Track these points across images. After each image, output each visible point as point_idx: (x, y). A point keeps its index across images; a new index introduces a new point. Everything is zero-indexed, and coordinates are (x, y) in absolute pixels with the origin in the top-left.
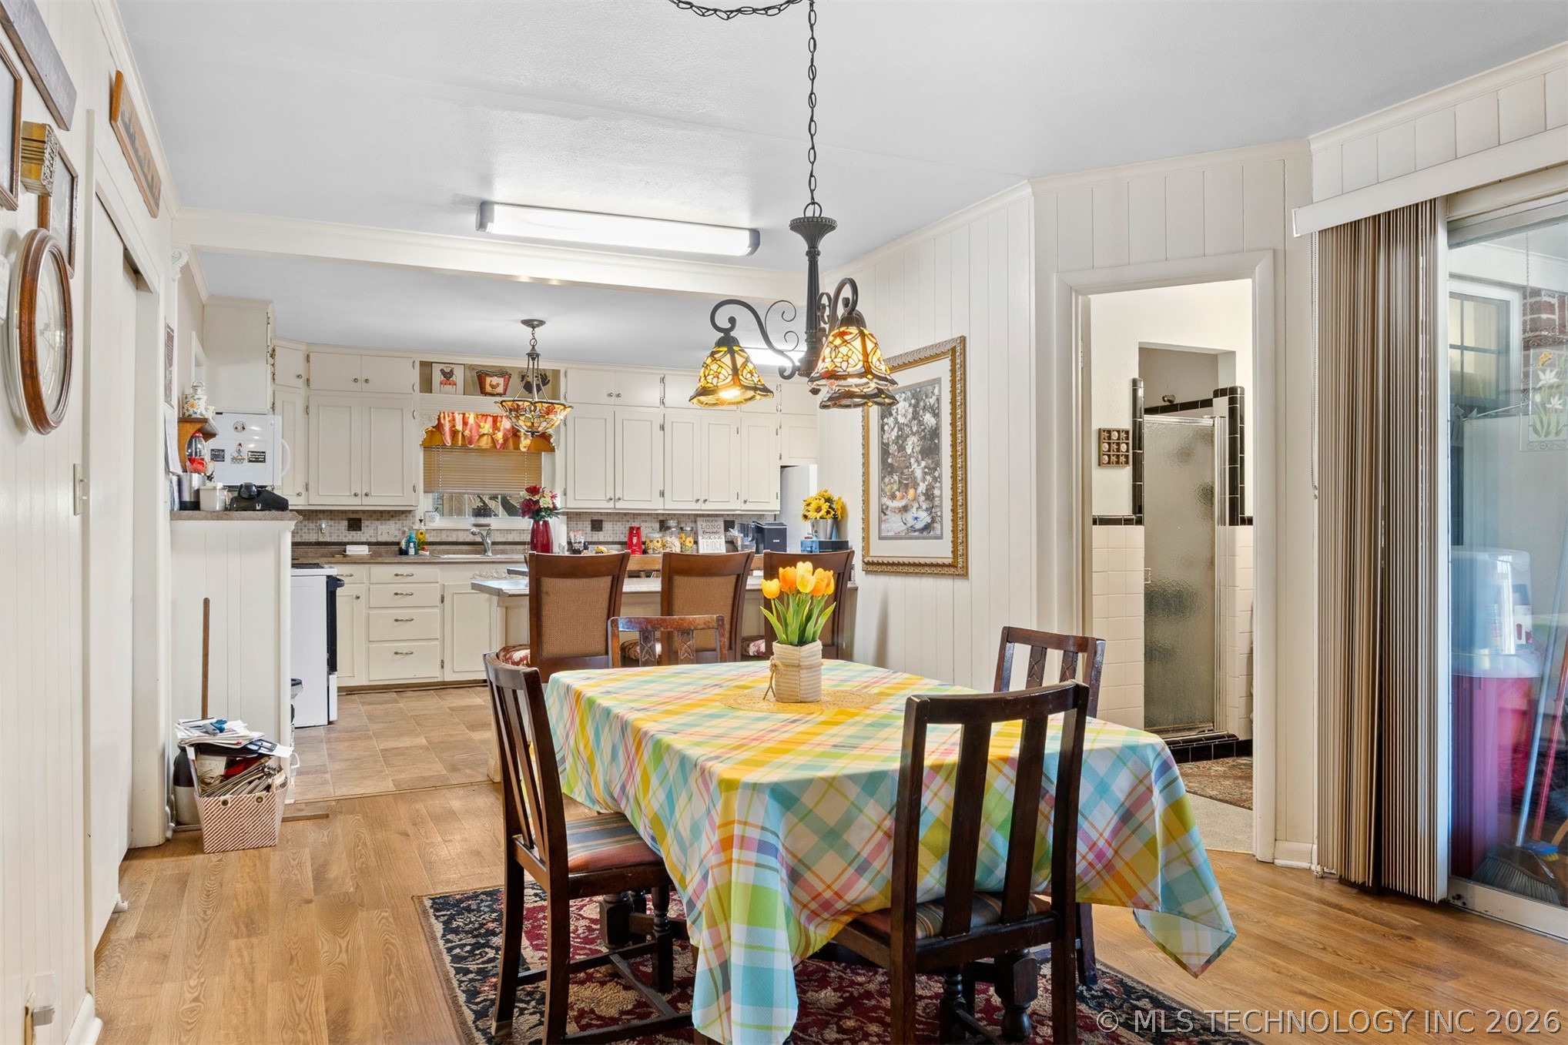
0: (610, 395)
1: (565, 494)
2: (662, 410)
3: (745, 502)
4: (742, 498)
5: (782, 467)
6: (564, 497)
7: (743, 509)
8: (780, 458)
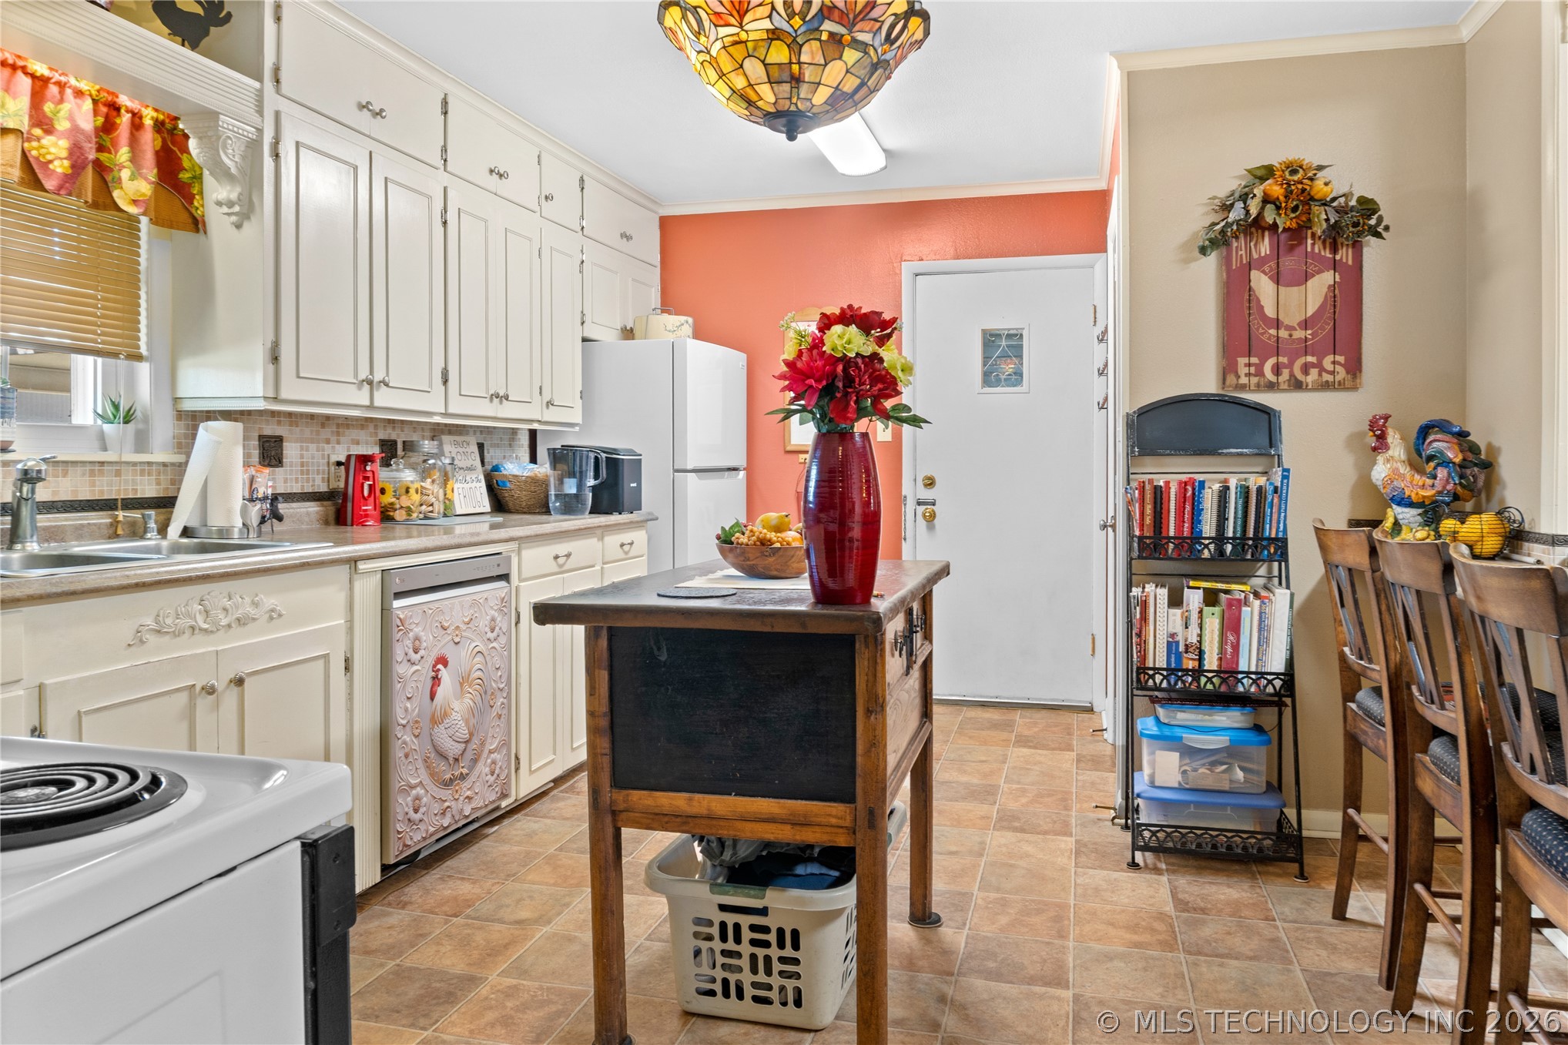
0: (362, 107)
1: (275, 359)
2: (444, 179)
3: (550, 404)
4: (547, 397)
5: (584, 340)
6: (271, 367)
7: (546, 419)
8: (583, 323)
